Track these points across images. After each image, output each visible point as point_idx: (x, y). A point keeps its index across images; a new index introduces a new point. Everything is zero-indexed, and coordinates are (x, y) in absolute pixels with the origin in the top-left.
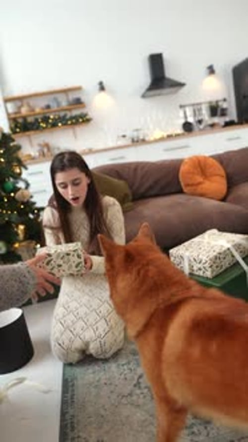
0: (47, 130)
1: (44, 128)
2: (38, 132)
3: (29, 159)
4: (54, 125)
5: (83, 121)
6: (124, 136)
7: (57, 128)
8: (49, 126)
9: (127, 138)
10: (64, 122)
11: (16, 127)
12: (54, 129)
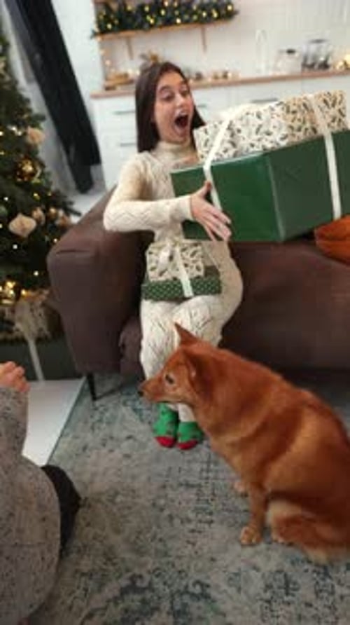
0: (156, 31)
1: (151, 26)
2: (140, 32)
3: (121, 84)
4: (169, 22)
5: (219, 18)
6: (291, 52)
7: (175, 28)
8: (160, 23)
9: (297, 55)
10: (186, 17)
11: (107, 19)
12: (170, 28)
